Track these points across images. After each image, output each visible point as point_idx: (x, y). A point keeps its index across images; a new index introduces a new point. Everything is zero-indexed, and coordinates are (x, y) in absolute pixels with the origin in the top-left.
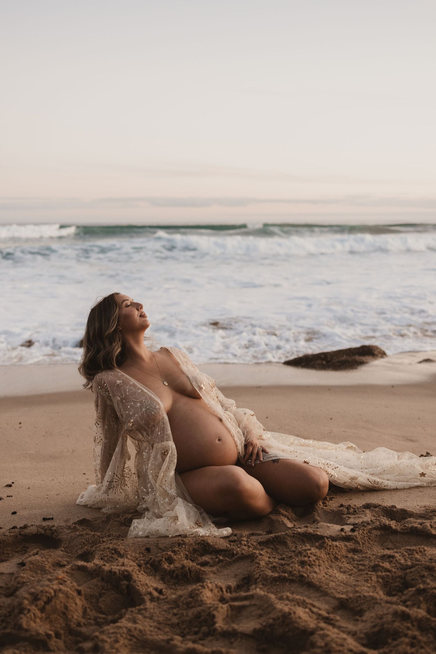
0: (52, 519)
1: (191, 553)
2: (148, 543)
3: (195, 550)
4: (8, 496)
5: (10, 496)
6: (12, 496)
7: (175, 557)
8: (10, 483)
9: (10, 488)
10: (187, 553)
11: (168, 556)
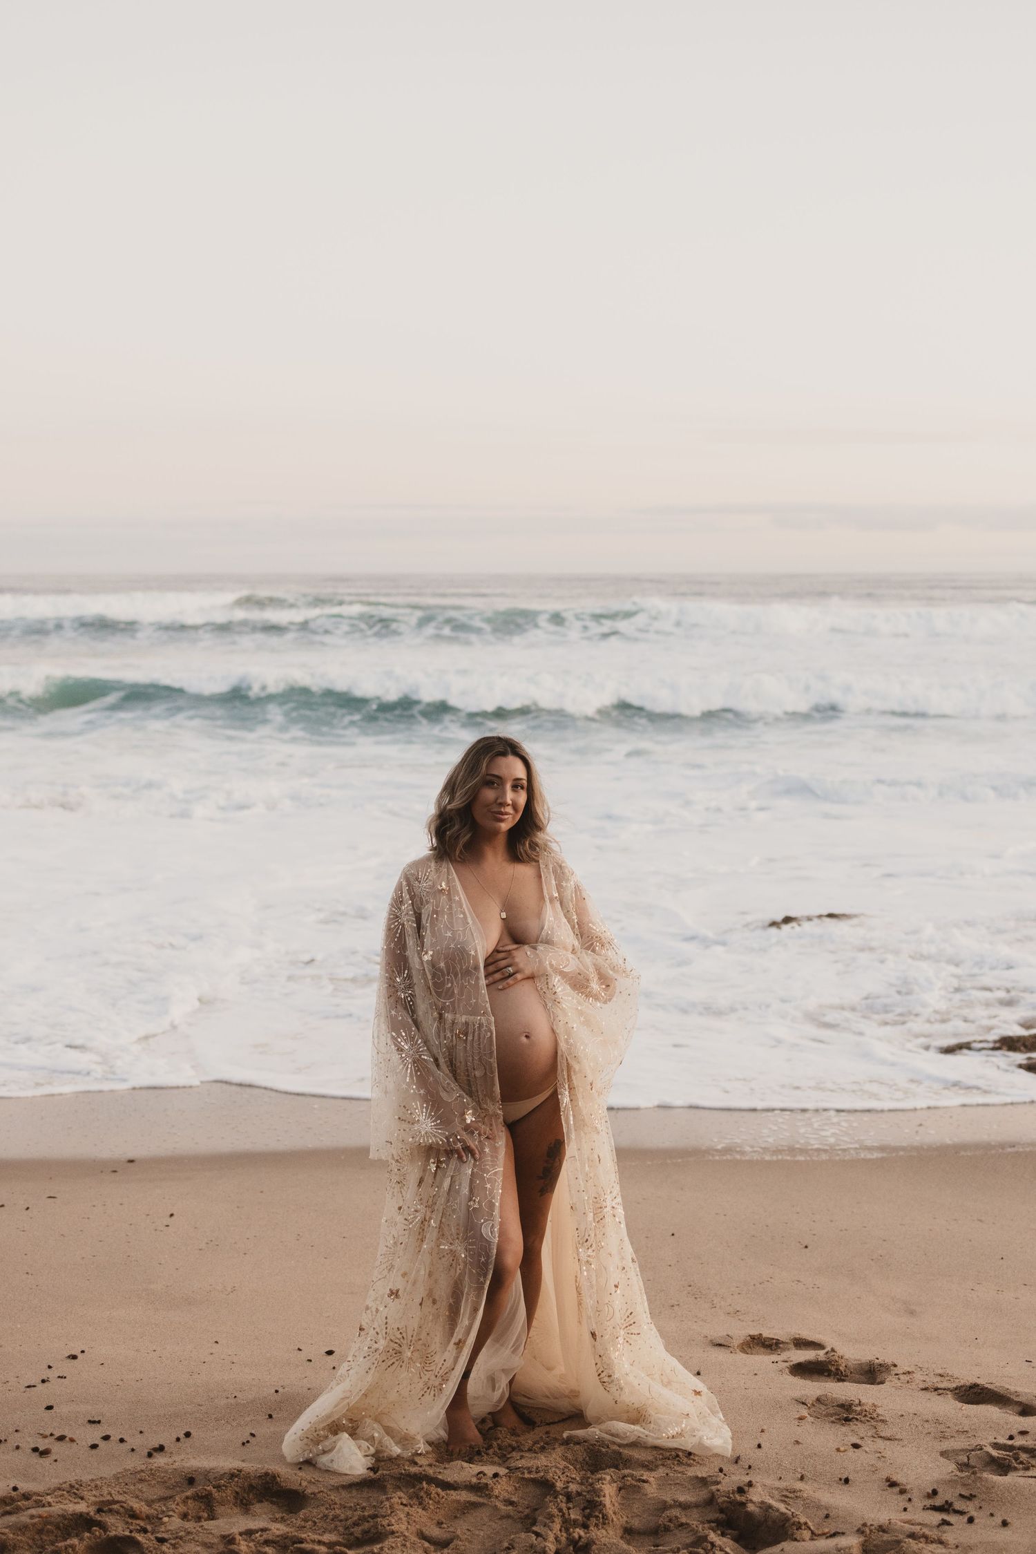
0: (99, 1422)
1: (245, 1490)
2: (195, 1471)
3: (251, 1487)
4: (59, 1377)
5: (62, 1377)
6: (65, 1377)
7: (216, 1494)
8: (76, 1352)
9: (73, 1360)
10: (238, 1489)
11: (207, 1493)
